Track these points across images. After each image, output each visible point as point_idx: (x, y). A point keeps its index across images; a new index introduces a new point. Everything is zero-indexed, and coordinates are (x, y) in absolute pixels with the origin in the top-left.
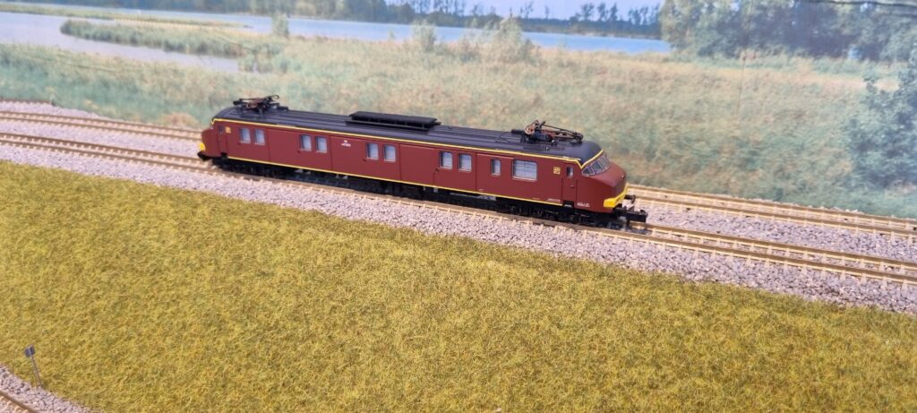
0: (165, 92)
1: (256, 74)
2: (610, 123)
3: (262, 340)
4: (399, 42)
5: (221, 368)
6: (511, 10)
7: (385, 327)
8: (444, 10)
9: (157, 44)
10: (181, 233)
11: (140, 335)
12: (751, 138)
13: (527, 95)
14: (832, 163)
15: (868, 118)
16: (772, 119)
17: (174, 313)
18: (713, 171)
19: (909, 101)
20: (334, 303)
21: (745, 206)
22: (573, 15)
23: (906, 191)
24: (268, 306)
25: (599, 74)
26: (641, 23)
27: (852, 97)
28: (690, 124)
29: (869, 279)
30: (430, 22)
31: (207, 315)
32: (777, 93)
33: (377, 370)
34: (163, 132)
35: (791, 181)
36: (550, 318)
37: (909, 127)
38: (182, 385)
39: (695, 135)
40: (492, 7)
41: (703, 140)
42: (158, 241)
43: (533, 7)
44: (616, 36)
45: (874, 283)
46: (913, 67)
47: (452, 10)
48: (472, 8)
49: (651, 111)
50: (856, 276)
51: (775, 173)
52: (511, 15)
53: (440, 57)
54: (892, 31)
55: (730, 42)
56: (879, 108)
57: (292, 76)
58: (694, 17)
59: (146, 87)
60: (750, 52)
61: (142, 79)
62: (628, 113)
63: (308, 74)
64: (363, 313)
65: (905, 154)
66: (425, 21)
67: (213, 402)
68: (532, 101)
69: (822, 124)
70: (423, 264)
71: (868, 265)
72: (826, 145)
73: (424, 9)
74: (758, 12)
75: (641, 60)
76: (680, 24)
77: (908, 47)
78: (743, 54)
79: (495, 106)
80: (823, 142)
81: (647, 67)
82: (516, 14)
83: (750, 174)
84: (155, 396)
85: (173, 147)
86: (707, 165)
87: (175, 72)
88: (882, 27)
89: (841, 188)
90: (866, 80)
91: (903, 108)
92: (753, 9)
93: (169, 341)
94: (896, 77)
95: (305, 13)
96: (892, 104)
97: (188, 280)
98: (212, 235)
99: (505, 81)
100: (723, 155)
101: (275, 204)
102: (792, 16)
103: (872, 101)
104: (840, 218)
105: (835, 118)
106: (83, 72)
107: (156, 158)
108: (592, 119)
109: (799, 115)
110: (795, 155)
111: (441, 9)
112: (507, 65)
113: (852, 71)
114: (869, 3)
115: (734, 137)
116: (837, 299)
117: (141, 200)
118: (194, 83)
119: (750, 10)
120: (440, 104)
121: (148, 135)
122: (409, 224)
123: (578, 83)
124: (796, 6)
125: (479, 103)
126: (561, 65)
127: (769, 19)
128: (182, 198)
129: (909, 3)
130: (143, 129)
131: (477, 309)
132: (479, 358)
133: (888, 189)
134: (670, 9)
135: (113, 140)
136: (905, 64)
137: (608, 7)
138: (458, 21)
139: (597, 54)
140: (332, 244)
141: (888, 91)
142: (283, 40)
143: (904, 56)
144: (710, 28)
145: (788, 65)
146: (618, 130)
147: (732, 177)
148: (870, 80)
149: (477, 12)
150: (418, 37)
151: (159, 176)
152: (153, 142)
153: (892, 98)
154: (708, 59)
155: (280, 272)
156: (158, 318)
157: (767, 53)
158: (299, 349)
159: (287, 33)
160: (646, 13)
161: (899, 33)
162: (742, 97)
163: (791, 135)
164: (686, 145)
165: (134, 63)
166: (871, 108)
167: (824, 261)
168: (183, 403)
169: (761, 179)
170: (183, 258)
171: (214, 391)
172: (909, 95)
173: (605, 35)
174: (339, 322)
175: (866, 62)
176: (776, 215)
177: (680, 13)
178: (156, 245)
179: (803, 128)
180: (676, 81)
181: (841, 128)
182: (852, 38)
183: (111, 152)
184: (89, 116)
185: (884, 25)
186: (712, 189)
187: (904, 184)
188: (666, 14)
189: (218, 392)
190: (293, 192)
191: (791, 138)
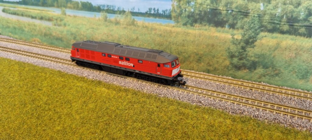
0: (32, 31)
1: (57, 27)
2: (158, 46)
3: (36, 110)
4: (97, 18)
5: (23, 118)
6: (128, 9)
7: (70, 107)
8: (110, 8)
9: (29, 16)
10: (20, 76)
11: (3, 107)
12: (199, 53)
13: (134, 36)
14: (223, 62)
15: (233, 48)
16: (205, 47)
17: (12, 100)
18: (189, 63)
19: (244, 42)
20: (57, 99)
21: (193, 75)
22: (146, 11)
23: (245, 71)
24: (40, 100)
25: (154, 30)
26: (166, 14)
27: (228, 40)
28: (181, 47)
29: (213, 99)
30: (106, 12)
31: (22, 102)
32: (206, 39)
33: (66, 121)
34: (29, 44)
35: (212, 67)
36: (116, 106)
37: (245, 51)
38: (12, 122)
39: (183, 51)
40: (123, 8)
41: (185, 53)
42: (12, 78)
43: (135, 8)
44: (159, 18)
45: (214, 100)
46: (245, 32)
47: (112, 8)
48: (117, 8)
49: (170, 43)
50: (210, 98)
51: (207, 64)
52: (129, 11)
53: (109, 23)
54: (238, 20)
55: (191, 21)
56: (236, 44)
57: (67, 28)
58: (181, 13)
59: (26, 30)
60: (197, 25)
61: (25, 27)
62: (163, 43)
63: (72, 27)
64: (65, 103)
65: (244, 60)
66: (104, 12)
67: (19, 128)
68: (136, 38)
69: (220, 49)
70: (84, 88)
71: (217, 95)
72: (221, 56)
73: (104, 8)
74: (199, 12)
75: (166, 26)
76: (177, 15)
77: (243, 25)
78: (195, 25)
79: (125, 39)
80: (220, 55)
81: (168, 28)
82: (130, 10)
83: (200, 64)
84: (4, 126)
85: (29, 49)
86: (187, 61)
87: (34, 25)
88: (235, 18)
89: (226, 70)
90: (232, 35)
91: (243, 45)
92: (198, 11)
93: (10, 109)
94: (240, 35)
95: (70, 8)
96: (239, 43)
97: (18, 90)
98: (27, 77)
99: (128, 31)
100: (192, 58)
101: (49, 68)
102: (209, 14)
103: (234, 42)
104: (220, 79)
105: (223, 47)
106: (8, 24)
107: (21, 52)
108: (153, 44)
109: (213, 46)
110: (212, 59)
111: (109, 8)
112: (128, 27)
113: (227, 32)
114: (231, 10)
115: (194, 52)
116: (201, 104)
117: (10, 65)
118: (40, 28)
119: (197, 12)
120: (110, 38)
121: (23, 45)
122: (85, 76)
123: (149, 33)
124: (210, 11)
125: (121, 38)
126: (144, 27)
127: (202, 15)
128: (22, 65)
129: (243, 11)
130: (23, 43)
131: (97, 103)
132: (95, 118)
133: (240, 70)
134: (174, 10)
135: (12, 46)
136: (243, 30)
137: (156, 9)
138: (113, 12)
139: (154, 24)
140: (60, 81)
141: (238, 39)
142: (64, 16)
143: (243, 28)
144: (185, 17)
145: (209, 29)
146: (161, 48)
147: (194, 65)
148: (233, 35)
149: (119, 10)
150: (103, 17)
151: (19, 58)
152: (24, 47)
153: (239, 41)
154: (185, 27)
155: (44, 89)
156: (9, 102)
157: (202, 25)
158: (45, 113)
159: (65, 14)
160: (167, 11)
161: (240, 20)
162: (196, 39)
163: (211, 52)
164: (181, 54)
165: (23, 22)
166: (233, 44)
167: (205, 93)
168: (11, 129)
169: (203, 66)
170: (18, 84)
171: (20, 125)
172: (244, 40)
173: (155, 18)
174: (58, 105)
175: (231, 29)
176: (200, 78)
177: (177, 12)
178: (12, 79)
179: (214, 50)
180: (177, 33)
181: (225, 50)
182: (227, 22)
183: (9, 50)
184: (10, 38)
185: (236, 18)
186: (189, 68)
187: (245, 69)
188: (173, 12)
189: (21, 126)
190: (55, 64)
191: (211, 53)
